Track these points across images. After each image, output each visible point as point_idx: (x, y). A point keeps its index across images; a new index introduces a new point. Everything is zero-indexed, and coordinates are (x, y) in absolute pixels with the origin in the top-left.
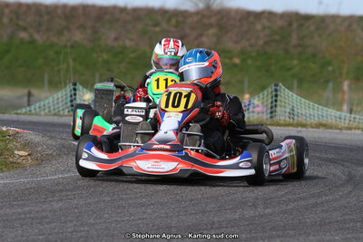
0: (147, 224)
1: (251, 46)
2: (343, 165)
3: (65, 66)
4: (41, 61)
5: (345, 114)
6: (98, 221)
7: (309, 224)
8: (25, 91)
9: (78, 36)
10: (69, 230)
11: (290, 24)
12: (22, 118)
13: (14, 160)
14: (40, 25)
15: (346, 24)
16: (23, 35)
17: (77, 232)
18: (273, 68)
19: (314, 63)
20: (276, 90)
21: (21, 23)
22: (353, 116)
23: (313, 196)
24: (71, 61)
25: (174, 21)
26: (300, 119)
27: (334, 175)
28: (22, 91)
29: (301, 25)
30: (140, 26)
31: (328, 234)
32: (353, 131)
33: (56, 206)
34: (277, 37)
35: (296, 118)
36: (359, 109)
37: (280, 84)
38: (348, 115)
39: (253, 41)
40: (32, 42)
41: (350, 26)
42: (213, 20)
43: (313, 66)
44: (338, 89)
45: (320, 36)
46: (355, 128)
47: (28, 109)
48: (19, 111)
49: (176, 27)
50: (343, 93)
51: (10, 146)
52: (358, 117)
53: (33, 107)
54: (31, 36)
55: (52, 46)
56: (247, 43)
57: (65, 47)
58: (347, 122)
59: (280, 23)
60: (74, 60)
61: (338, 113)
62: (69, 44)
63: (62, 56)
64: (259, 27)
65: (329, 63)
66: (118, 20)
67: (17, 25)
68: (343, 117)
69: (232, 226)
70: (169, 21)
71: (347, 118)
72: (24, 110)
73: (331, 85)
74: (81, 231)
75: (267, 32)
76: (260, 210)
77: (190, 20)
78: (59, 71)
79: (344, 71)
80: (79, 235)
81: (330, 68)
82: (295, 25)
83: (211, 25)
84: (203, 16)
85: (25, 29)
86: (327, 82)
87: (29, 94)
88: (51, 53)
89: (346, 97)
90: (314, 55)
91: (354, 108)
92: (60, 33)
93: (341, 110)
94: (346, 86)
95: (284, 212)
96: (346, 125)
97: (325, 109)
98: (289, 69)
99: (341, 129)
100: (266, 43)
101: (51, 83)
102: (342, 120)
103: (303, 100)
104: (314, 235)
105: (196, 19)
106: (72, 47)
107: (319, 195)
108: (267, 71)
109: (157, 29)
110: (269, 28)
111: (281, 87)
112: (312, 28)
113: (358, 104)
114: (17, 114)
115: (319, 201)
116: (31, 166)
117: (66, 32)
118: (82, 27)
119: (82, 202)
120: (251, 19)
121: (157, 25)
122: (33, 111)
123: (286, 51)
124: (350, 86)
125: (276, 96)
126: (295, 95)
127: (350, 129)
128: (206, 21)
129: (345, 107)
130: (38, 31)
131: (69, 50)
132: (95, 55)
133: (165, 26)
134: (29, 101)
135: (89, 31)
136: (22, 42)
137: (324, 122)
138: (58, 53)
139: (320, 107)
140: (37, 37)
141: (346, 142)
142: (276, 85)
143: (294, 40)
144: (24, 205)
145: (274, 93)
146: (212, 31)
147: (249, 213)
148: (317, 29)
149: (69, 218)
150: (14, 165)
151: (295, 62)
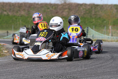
0: (47, 74)
1: (79, 15)
2: (110, 53)
3: (19, 23)
4: (11, 21)
5: (110, 36)
6: (31, 73)
7: (99, 72)
8: (6, 31)
9: (23, 13)
10: (21, 76)
11: (92, 8)
12: (6, 40)
13: (3, 54)
14: (10, 9)
15: (110, 7)
16: (5, 13)
17: (24, 77)
18: (86, 22)
19: (100, 20)
20: (88, 29)
21: (4, 9)
22: (113, 37)
23: (100, 63)
24: (21, 21)
25: (54, 7)
26: (96, 39)
27: (107, 57)
28: (5, 31)
29: (95, 8)
30: (43, 9)
31: (105, 76)
32: (113, 42)
33: (17, 68)
34: (88, 12)
35: (94, 38)
36: (115, 35)
37: (89, 27)
38: (111, 37)
39: (80, 13)
40: (8, 15)
41: (111, 8)
42: (67, 7)
43: (99, 21)
44: (108, 28)
45: (101, 11)
46: (114, 41)
47: (7, 37)
48: (4, 38)
49: (55, 9)
50: (110, 30)
51: (2, 49)
52: (114, 37)
53: (9, 36)
54: (8, 13)
55: (14, 16)
56: (78, 14)
57: (19, 16)
58: (111, 39)
59: (89, 7)
60: (22, 21)
61: (108, 36)
62: (20, 16)
63: (18, 20)
64: (82, 9)
65: (104, 20)
66: (36, 7)
67: (3, 10)
68: (109, 38)
69: (74, 74)
70: (52, 7)
71: (111, 38)
72: (6, 37)
73: (105, 27)
74: (25, 76)
75: (84, 10)
76: (83, 68)
77: (59, 7)
78: (17, 24)
79: (110, 22)
80: (25, 78)
81: (105, 22)
82: (93, 8)
83: (66, 8)
84: (64, 6)
85: (6, 11)
86: (104, 26)
87: (7, 32)
88: (14, 19)
89: (111, 31)
90: (100, 18)
91: (113, 35)
92: (17, 12)
93: (109, 35)
94: (110, 27)
95: (91, 69)
96: (111, 40)
97: (104, 35)
98: (92, 22)
99: (109, 42)
100: (84, 14)
101: (14, 28)
102: (109, 39)
103: (96, 32)
104: (101, 76)
105: (61, 6)
106: (21, 16)
107: (102, 63)
108: (85, 23)
109: (49, 10)
110: (85, 9)
111: (89, 28)
112: (99, 9)
113: (114, 33)
114: (3, 39)
115: (102, 65)
116: (8, 55)
117: (19, 12)
118: (24, 10)
119: (25, 67)
120: (79, 6)
121: (48, 9)
122: (9, 38)
123: (91, 16)
124: (111, 27)
125: (88, 31)
126: (94, 31)
127: (112, 41)
128: (64, 7)
129: (110, 34)
130: (10, 12)
131: (20, 17)
132: (28, 19)
133: (51, 9)
134: (7, 34)
135: (26, 11)
136: (5, 15)
137: (103, 39)
138: (16, 19)
139: (102, 34)
140: (9, 13)
141: (111, 46)
142: (88, 28)
143: (93, 13)
144: (7, 68)
145: (87, 30)
146: (66, 10)
147: (80, 69)
148: (101, 9)
149: (21, 72)
150: (3, 55)
151: (94, 20)
